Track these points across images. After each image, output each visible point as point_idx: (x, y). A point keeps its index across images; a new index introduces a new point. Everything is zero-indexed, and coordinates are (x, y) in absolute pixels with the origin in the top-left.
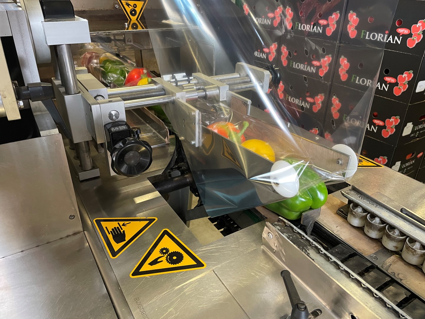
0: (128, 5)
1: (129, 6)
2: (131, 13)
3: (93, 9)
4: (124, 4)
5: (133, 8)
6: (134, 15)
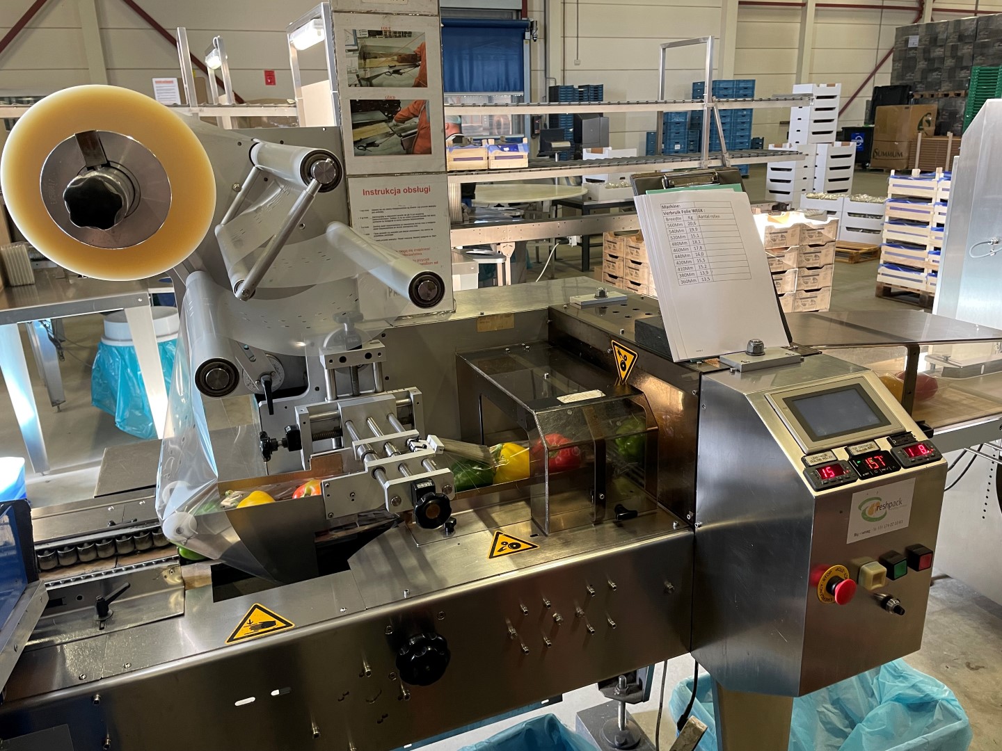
0: (620, 354)
1: (621, 356)
4: (617, 351)
5: (624, 360)
6: (624, 369)
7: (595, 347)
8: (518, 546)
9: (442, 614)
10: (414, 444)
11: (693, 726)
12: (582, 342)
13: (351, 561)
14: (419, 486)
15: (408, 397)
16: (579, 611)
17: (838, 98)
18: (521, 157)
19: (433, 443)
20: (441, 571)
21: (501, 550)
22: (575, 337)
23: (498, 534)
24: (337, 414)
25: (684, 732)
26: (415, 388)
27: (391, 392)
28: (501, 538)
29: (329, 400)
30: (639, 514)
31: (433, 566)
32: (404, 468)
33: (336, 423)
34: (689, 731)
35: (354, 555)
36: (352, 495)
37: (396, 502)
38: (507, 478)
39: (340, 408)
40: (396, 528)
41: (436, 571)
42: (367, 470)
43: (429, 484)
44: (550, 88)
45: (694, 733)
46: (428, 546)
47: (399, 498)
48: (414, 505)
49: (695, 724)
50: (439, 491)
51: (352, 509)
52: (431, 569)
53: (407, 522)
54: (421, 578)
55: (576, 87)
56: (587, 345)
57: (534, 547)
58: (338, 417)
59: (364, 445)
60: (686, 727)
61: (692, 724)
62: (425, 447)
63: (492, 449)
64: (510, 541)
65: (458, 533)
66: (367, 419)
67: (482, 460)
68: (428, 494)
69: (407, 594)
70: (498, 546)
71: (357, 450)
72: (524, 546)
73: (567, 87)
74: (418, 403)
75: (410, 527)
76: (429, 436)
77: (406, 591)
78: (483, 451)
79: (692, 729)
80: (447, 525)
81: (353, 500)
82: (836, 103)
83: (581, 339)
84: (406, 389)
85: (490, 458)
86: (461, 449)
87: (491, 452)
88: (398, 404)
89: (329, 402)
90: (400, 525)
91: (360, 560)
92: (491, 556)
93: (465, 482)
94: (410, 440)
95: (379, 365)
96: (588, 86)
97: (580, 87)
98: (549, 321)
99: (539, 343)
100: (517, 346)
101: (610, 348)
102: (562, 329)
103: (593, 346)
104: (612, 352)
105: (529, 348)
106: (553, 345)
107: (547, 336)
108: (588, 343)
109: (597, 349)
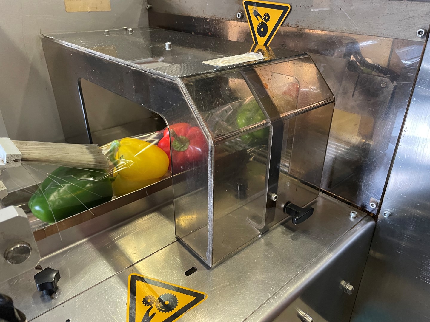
0: (257, 15)
1: (258, 17)
2: (259, 29)
3: (213, 17)
4: (251, 12)
5: (264, 21)
6: (262, 34)
7: (215, 18)
12: (194, 18)
56: (202, 20)
63: (105, 149)
78: (92, 153)
83: (192, 15)
85: (104, 162)
87: (105, 152)
98: (149, 6)
99: (141, 28)
100: (116, 30)
101: (239, 11)
102: (166, 11)
103: (212, 18)
104: (243, 16)
105: (131, 31)
106: (156, 29)
107: (147, 23)
108: (204, 16)
109: (218, 20)
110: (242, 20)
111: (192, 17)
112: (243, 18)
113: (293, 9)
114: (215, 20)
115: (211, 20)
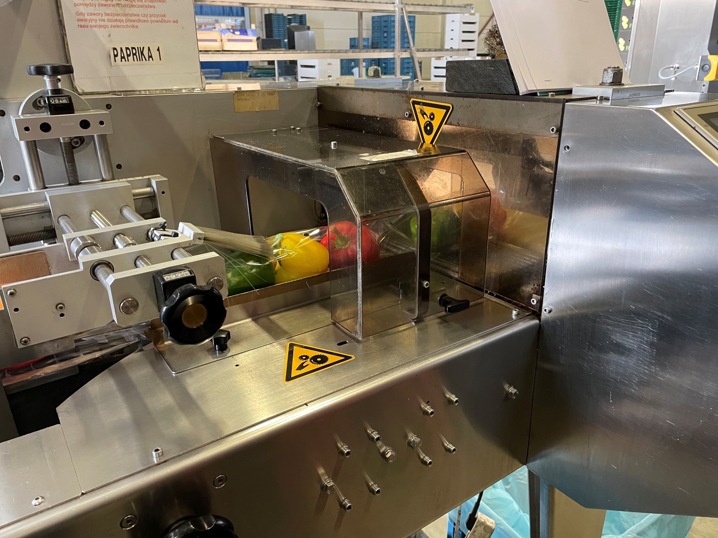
0: (423, 114)
1: (425, 116)
2: (425, 128)
3: (383, 115)
4: (418, 111)
5: (430, 120)
6: (429, 133)
7: (384, 117)
8: (325, 359)
9: (220, 480)
10: (157, 233)
11: (483, 524)
12: (365, 116)
13: (62, 410)
14: (168, 278)
15: (150, 185)
16: (412, 438)
17: (477, 24)
18: (251, 41)
19: (187, 232)
20: (214, 409)
21: (301, 367)
22: (356, 112)
23: (291, 346)
24: (45, 207)
25: (475, 531)
26: (159, 175)
27: (125, 180)
28: (298, 352)
29: (33, 188)
30: (471, 304)
31: (199, 402)
32: (144, 261)
33: (45, 222)
34: (480, 530)
35: (69, 400)
36: (60, 307)
37: (129, 307)
38: (292, 277)
39: (48, 199)
40: (140, 353)
41: (204, 408)
42: (82, 268)
43: (186, 274)
44: (265, 15)
45: (485, 530)
46: (190, 373)
47: (134, 300)
48: (160, 309)
49: (485, 522)
50: (201, 282)
51: (63, 329)
52: (198, 408)
53: (155, 344)
54: (184, 424)
55: (285, 15)
56: (373, 118)
57: (347, 358)
58: (46, 212)
59: (82, 238)
60: (476, 526)
61: (483, 522)
62: (176, 235)
63: (270, 240)
64: (312, 354)
65: (233, 350)
66: (91, 213)
67: (259, 253)
68: (183, 287)
69: (159, 456)
70: (296, 363)
71: (69, 245)
72: (332, 359)
73: (279, 15)
74: (163, 193)
75: (161, 350)
76: (181, 224)
77: (157, 450)
78: (258, 241)
79: (483, 527)
80: (218, 341)
81: (62, 315)
82: (476, 28)
83: (363, 113)
84: (147, 177)
85: (269, 250)
86: (228, 238)
88: (134, 195)
89: (33, 191)
90: (145, 348)
91: (78, 406)
92: (289, 378)
93: (238, 283)
94: (152, 229)
95: (103, 138)
96: (294, 15)
97: (289, 15)
98: (319, 103)
99: (310, 127)
100: (284, 130)
101: (407, 110)
102: (337, 109)
103: (382, 117)
104: (411, 115)
105: (300, 130)
106: (326, 127)
107: (316, 122)
108: (374, 115)
109: (388, 118)
110: (411, 119)
111: (362, 115)
112: (410, 117)
113: (454, 109)
114: (385, 119)
115: (382, 119)
